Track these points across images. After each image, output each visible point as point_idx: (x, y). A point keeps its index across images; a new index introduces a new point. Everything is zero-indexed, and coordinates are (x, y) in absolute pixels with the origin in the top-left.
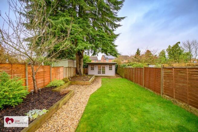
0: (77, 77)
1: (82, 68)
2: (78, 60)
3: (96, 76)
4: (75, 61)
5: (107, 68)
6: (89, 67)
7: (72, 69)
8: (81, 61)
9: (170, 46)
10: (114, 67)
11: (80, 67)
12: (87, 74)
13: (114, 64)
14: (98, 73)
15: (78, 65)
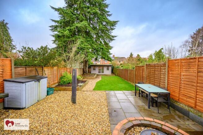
1: (87, 69)
3: (97, 75)
4: (83, 64)
5: (105, 69)
6: (92, 68)
7: (81, 69)
8: (86, 64)
9: (156, 51)
10: (110, 68)
11: (86, 68)
12: (90, 73)
13: (110, 66)
14: (99, 73)
15: (85, 67)
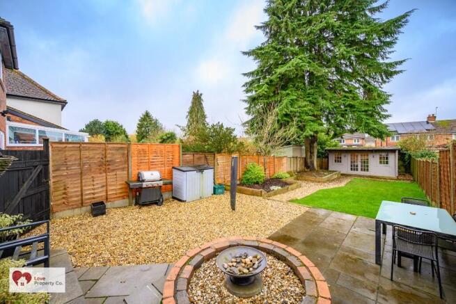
0: (306, 172)
1: (316, 158)
2: (308, 146)
4: (304, 147)
5: (374, 161)
6: (332, 158)
7: (299, 159)
8: (313, 147)
10: (393, 158)
11: (311, 157)
12: (327, 168)
13: (393, 151)
14: (351, 169)
15: (309, 154)
